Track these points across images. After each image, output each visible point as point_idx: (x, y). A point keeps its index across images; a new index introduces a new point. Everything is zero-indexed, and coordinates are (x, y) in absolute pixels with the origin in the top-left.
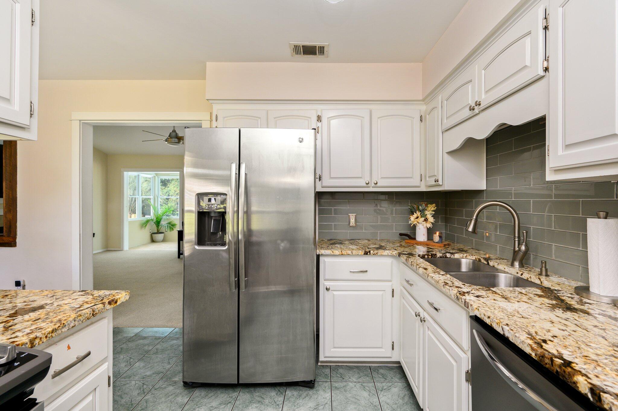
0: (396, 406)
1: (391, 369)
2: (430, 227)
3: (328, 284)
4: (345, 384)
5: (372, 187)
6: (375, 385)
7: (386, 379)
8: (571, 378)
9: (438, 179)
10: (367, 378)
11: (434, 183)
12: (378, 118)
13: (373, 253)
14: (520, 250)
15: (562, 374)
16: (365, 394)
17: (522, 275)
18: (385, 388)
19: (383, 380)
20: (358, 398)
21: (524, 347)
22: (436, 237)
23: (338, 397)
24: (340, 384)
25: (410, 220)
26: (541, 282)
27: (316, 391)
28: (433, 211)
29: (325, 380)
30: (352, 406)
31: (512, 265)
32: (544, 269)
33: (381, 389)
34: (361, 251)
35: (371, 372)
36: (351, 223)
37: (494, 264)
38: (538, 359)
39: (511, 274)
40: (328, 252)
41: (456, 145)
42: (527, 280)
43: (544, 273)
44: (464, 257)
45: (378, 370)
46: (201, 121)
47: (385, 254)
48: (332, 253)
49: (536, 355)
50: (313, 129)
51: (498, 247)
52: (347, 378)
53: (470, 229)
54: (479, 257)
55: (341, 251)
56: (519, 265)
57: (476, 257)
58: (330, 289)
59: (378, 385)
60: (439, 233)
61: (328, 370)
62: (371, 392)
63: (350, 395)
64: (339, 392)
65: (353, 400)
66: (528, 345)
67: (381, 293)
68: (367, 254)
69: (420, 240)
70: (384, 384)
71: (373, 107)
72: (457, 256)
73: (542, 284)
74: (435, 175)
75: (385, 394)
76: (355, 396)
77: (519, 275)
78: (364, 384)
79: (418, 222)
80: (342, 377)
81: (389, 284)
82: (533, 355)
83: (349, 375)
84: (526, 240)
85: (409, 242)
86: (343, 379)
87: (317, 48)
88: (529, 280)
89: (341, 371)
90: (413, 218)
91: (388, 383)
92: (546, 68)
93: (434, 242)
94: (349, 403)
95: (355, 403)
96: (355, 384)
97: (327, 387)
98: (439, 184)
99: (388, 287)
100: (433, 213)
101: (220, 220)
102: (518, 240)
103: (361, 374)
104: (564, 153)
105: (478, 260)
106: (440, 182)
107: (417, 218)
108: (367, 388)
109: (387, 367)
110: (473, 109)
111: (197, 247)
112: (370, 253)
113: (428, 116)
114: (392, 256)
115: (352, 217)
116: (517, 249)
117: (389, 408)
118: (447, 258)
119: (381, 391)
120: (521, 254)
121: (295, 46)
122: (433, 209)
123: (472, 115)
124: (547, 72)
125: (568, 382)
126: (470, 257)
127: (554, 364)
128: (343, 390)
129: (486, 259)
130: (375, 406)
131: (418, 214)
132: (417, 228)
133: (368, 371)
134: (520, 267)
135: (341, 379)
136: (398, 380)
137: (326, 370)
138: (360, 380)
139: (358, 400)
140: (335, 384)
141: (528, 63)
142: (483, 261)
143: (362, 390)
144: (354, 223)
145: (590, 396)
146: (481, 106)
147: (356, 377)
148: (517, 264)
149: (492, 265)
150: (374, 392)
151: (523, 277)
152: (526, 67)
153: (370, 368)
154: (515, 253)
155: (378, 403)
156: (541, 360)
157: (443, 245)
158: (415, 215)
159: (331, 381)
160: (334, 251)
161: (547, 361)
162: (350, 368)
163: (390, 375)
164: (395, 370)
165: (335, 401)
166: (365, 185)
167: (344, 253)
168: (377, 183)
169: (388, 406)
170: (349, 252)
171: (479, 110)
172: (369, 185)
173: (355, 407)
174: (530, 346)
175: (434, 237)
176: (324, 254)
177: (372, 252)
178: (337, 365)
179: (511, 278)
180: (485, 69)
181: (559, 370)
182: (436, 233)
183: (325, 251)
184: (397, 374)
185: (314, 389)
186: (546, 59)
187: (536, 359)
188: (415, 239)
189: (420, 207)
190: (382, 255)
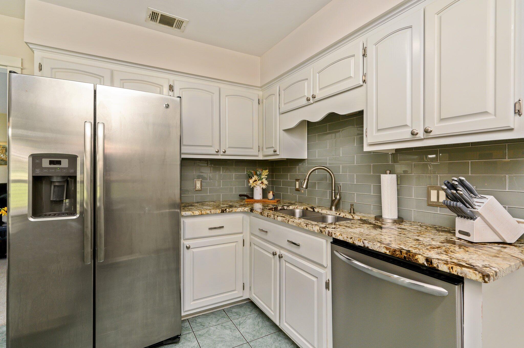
0: (255, 332)
1: (241, 306)
2: (265, 188)
3: (187, 243)
4: (206, 329)
5: (221, 155)
6: (232, 322)
7: (240, 315)
8: (413, 258)
9: (276, 150)
10: (225, 319)
11: (272, 153)
12: (226, 96)
13: (229, 211)
14: (336, 198)
15: (408, 257)
16: (228, 332)
17: (340, 214)
18: (241, 322)
19: (237, 317)
20: (223, 337)
21: (381, 250)
22: (270, 196)
23: (205, 342)
24: (203, 331)
25: (250, 183)
26: (353, 217)
27: (182, 344)
28: (266, 175)
29: (188, 332)
30: (220, 345)
31: (331, 209)
32: (352, 209)
33: (238, 324)
34: (218, 210)
35: (226, 313)
36: (197, 188)
37: (318, 210)
38: (391, 254)
39: (332, 215)
40: (189, 213)
41: (293, 125)
42: (343, 217)
43: (352, 212)
44: (296, 208)
45: (231, 311)
46: (6, 66)
47: (238, 211)
48: (192, 214)
49: (389, 252)
50: (178, 97)
51: (317, 198)
52: (207, 324)
53: (304, 186)
54: (306, 207)
55: (201, 211)
56: (335, 209)
57: (304, 207)
58: (191, 247)
59: (235, 321)
60: (272, 193)
61: (187, 323)
62: (232, 328)
63: (215, 337)
64: (204, 338)
65: (219, 339)
66: (383, 248)
67: (234, 244)
68: (224, 212)
69: (257, 199)
70: (240, 319)
71: (222, 86)
72: (291, 207)
73: (353, 218)
74: (273, 147)
75: (243, 326)
76: (219, 336)
77: (338, 215)
78: (223, 325)
79: (256, 184)
80: (202, 325)
81: (241, 235)
82: (388, 252)
83: (208, 321)
84: (340, 192)
85: (249, 201)
86: (204, 326)
87: (176, 21)
88: (345, 217)
89: (199, 320)
90: (251, 181)
91: (243, 318)
92: (364, 80)
93: (269, 199)
94: (217, 343)
95: (222, 341)
96: (216, 327)
97: (192, 338)
98: (277, 154)
99: (239, 237)
100: (266, 177)
101: (64, 186)
102: (334, 192)
103: (218, 318)
104: (376, 134)
105: (305, 209)
106: (278, 153)
107: (255, 181)
108: (227, 327)
109: (237, 306)
110: (309, 100)
111: (32, 219)
112: (226, 211)
113: (265, 100)
114: (244, 212)
115: (198, 182)
116: (334, 198)
117: (250, 336)
118: (285, 209)
119: (240, 325)
120: (337, 201)
121: (153, 12)
122: (266, 174)
123: (308, 104)
124: (364, 83)
125: (412, 260)
126: (299, 208)
127: (402, 253)
128: (207, 335)
129: (313, 208)
130: (239, 338)
131: (255, 177)
132: (255, 189)
133: (223, 314)
134: (335, 210)
135: (202, 327)
136: (249, 313)
137: (186, 324)
138: (219, 322)
139: (223, 338)
140: (198, 332)
141: (352, 75)
142: (309, 209)
143: (223, 329)
144: (199, 187)
145: (425, 263)
146: (316, 98)
147: (214, 321)
148: (333, 208)
149: (317, 211)
150: (233, 327)
151: (340, 216)
152: (351, 77)
153: (224, 311)
154: (333, 201)
155: (241, 335)
156: (393, 254)
157: (276, 201)
158: (254, 179)
159: (193, 332)
160: (194, 212)
161: (397, 253)
162: (207, 315)
163: (242, 311)
164: (244, 307)
165: (203, 346)
166: (215, 153)
167: (203, 213)
168: (225, 152)
169: (249, 334)
170: (208, 212)
171: (314, 101)
172: (219, 153)
173: (223, 344)
174: (385, 248)
175: (269, 196)
176: (185, 215)
177: (227, 210)
178: (194, 317)
179: (333, 217)
180: (319, 73)
181: (406, 256)
182: (270, 193)
183: (186, 212)
184: (247, 309)
185: (180, 343)
186: (365, 75)
187: (390, 254)
188: (253, 198)
189: (258, 172)
190: (236, 212)
